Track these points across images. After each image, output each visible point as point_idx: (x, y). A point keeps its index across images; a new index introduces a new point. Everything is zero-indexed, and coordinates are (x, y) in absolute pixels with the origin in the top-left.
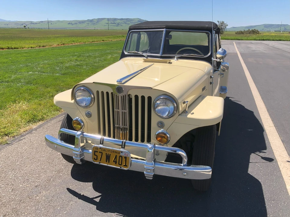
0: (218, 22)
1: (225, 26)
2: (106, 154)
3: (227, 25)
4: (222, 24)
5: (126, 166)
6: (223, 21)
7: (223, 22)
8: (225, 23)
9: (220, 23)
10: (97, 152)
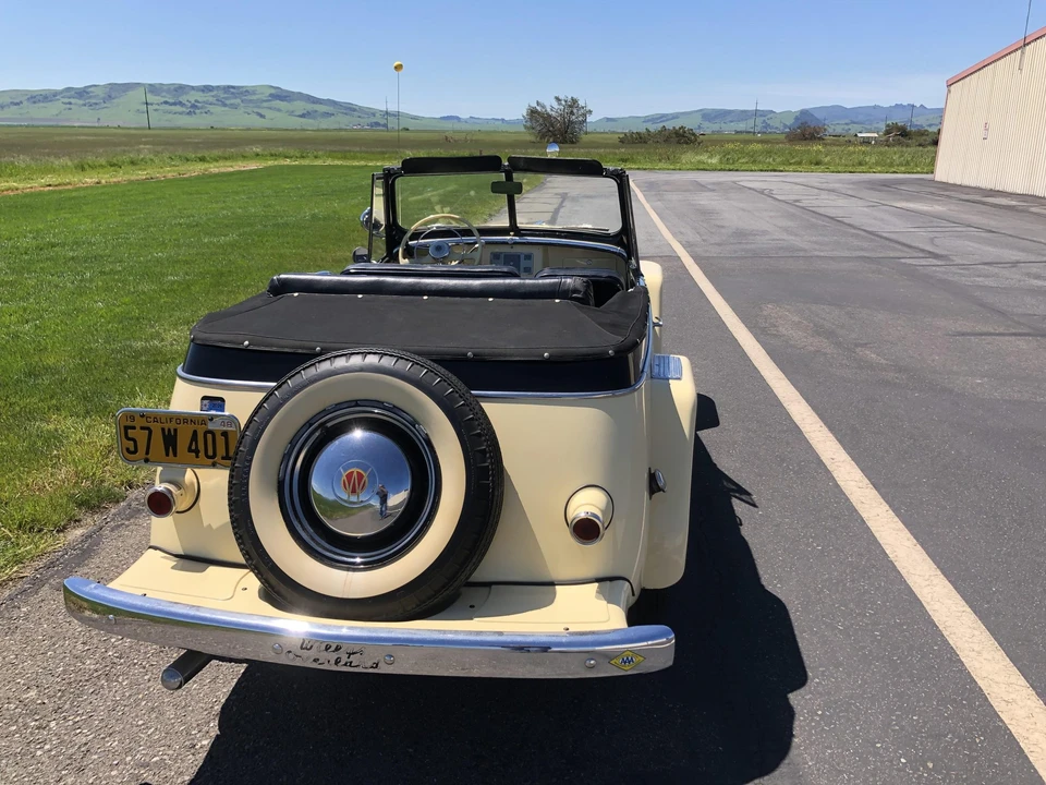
0: (558, 99)
1: (584, 115)
3: (590, 112)
4: (570, 106)
6: (575, 97)
7: (574, 101)
8: (581, 103)
9: (563, 103)
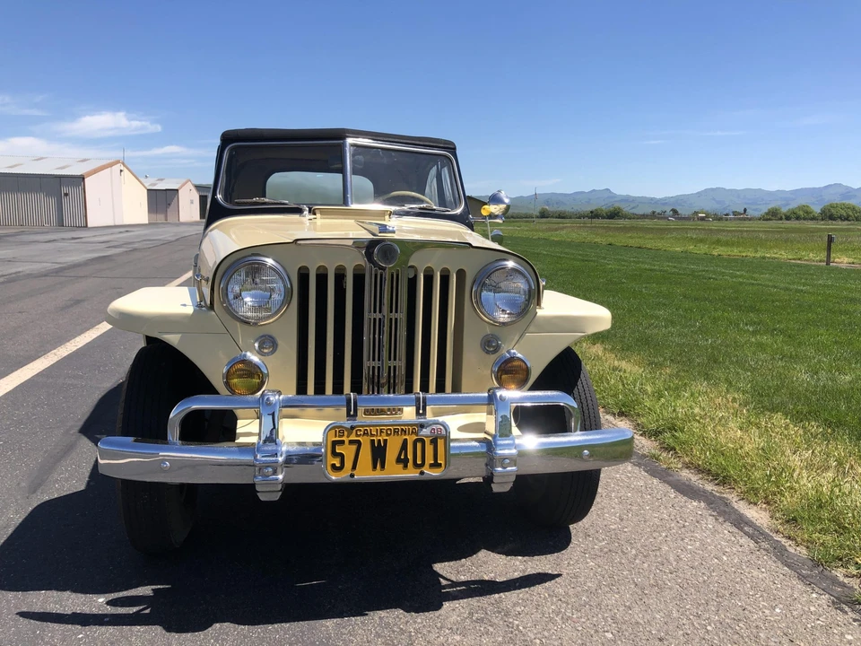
2: (373, 441)
5: (436, 465)
10: (343, 442)
